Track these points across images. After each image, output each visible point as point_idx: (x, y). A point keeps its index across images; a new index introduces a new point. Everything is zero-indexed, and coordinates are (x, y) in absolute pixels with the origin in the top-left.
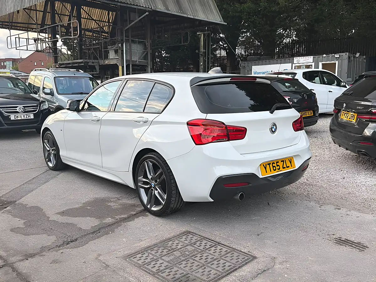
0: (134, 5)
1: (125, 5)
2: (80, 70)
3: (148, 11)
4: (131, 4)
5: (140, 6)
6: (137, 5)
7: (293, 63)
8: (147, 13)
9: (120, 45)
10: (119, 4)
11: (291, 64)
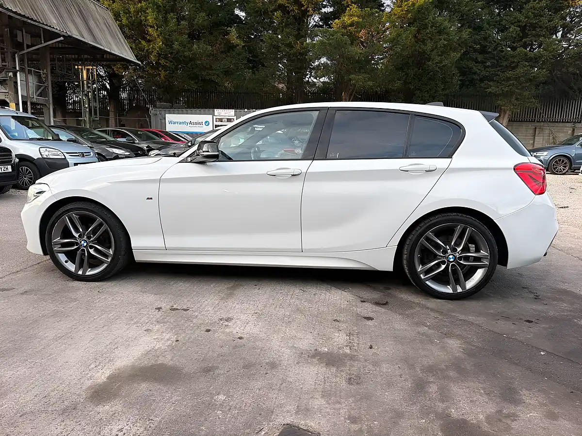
0: (46, 25)
1: (37, 24)
2: (6, 107)
3: (63, 36)
4: (43, 24)
5: (53, 28)
6: (50, 26)
7: (214, 115)
8: (62, 38)
9: (11, 74)
10: (29, 21)
11: (211, 116)
